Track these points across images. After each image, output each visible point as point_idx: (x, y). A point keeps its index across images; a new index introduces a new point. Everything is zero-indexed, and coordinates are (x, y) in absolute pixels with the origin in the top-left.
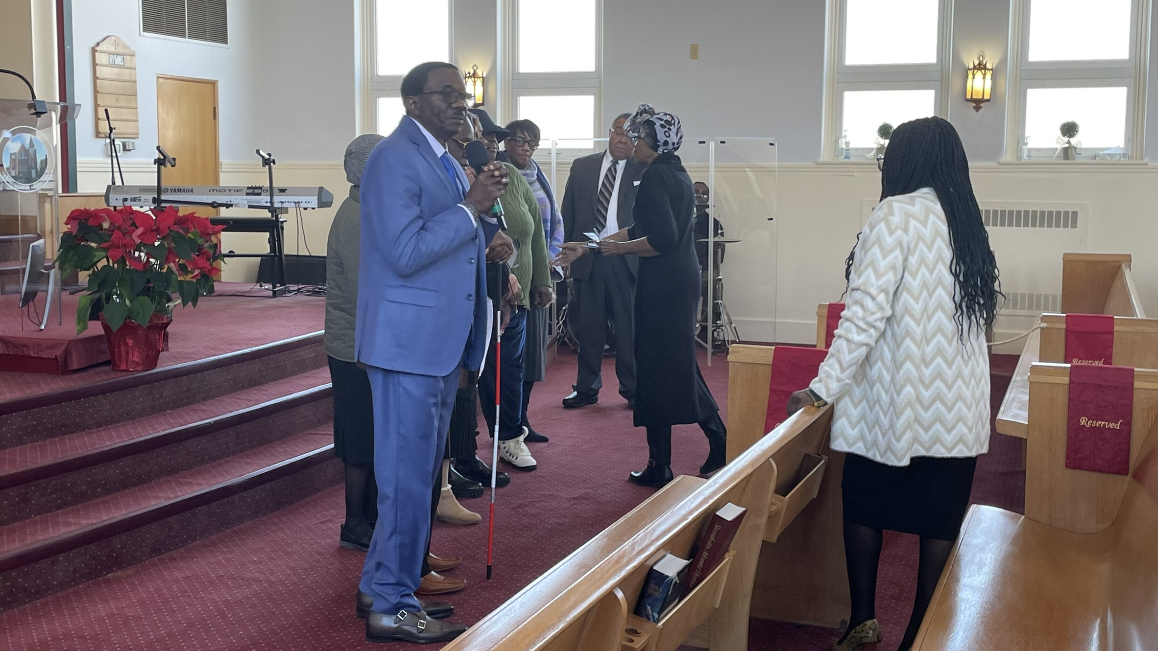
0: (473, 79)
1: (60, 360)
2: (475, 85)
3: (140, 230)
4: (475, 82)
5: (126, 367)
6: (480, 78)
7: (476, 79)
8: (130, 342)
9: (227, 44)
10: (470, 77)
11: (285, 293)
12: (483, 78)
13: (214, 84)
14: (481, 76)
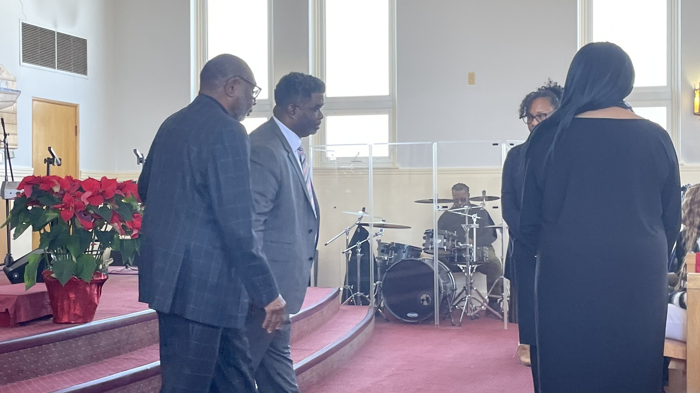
1: (11, 312)
3: (88, 194)
5: (69, 318)
8: (72, 296)
9: (87, 75)
13: (76, 107)
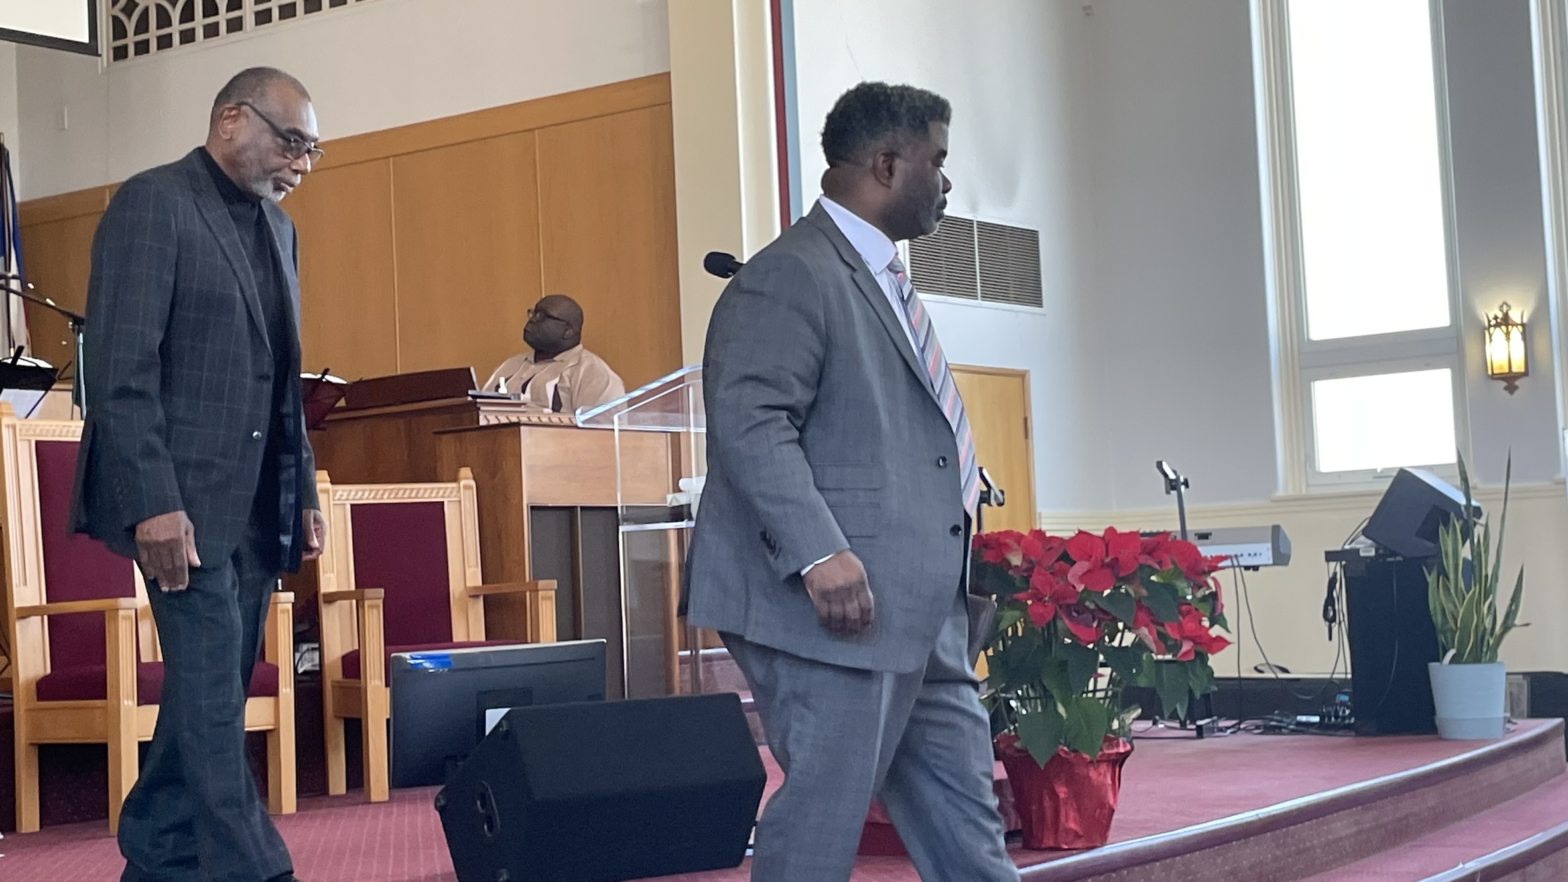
0: (1504, 328)
2: (1508, 339)
3: (1081, 567)
4: (1508, 334)
5: (1056, 839)
6: (1517, 325)
7: (1510, 327)
8: (1062, 791)
9: (1042, 307)
10: (1498, 325)
11: (1214, 732)
12: (1523, 325)
14: (1519, 322)
